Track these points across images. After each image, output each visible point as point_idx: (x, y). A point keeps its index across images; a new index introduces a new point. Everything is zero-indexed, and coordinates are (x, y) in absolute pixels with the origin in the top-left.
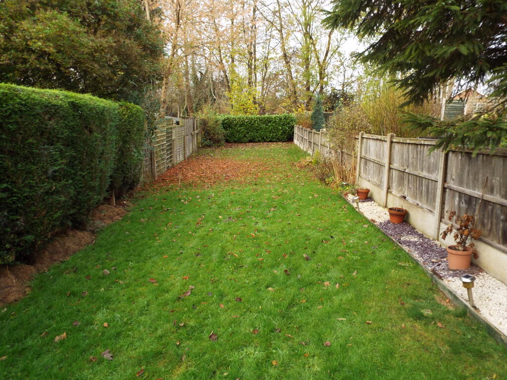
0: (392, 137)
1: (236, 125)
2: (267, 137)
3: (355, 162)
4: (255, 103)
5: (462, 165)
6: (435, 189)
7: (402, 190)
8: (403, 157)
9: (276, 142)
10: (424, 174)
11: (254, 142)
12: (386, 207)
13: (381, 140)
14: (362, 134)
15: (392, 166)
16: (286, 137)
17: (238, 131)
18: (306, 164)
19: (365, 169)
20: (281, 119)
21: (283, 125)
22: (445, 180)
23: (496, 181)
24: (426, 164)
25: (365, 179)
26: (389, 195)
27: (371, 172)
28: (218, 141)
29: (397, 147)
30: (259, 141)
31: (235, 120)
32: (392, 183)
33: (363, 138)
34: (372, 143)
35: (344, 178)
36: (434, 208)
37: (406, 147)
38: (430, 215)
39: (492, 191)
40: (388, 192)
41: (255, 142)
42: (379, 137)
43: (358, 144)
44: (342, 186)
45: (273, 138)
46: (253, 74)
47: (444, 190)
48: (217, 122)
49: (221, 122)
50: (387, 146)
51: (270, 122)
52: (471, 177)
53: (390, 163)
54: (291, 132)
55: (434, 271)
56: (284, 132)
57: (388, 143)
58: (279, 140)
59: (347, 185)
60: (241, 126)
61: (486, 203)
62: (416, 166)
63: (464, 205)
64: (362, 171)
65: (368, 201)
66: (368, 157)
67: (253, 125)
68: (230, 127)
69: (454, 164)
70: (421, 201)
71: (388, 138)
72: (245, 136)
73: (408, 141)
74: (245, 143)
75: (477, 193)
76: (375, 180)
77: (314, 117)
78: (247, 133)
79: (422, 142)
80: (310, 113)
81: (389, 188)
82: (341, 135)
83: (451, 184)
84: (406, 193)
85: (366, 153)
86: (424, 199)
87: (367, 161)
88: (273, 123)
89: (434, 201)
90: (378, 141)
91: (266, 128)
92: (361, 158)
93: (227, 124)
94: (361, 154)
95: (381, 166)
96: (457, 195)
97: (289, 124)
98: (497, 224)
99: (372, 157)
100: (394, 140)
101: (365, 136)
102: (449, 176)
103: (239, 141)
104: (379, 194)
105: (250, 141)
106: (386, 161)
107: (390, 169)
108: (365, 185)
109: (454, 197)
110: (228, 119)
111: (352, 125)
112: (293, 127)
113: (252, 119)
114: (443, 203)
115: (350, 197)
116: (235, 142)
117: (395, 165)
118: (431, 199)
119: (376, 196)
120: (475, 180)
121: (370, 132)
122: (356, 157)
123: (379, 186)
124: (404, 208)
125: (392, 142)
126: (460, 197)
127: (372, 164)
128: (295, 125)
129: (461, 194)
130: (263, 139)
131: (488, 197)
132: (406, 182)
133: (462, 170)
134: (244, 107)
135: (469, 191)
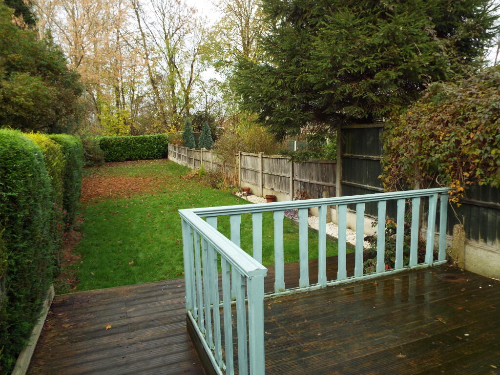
0: (262, 154)
1: (113, 145)
2: (143, 156)
3: (238, 172)
4: (125, 123)
5: (300, 168)
6: (289, 182)
7: (271, 185)
8: (270, 166)
9: (152, 159)
10: (283, 174)
11: (130, 160)
12: (262, 197)
13: (255, 156)
14: (241, 152)
15: (264, 172)
16: (161, 154)
17: (115, 151)
18: (192, 176)
19: (245, 176)
20: (156, 139)
21: (158, 144)
22: (293, 176)
23: (314, 174)
24: (283, 169)
25: (246, 182)
26: (264, 189)
27: (250, 176)
28: (99, 161)
29: (266, 160)
30: (136, 159)
31: (112, 141)
32: (265, 182)
33: (241, 155)
34: (248, 159)
35: (230, 183)
36: (289, 191)
37: (271, 160)
38: (288, 196)
39: (313, 179)
40: (262, 188)
41: (132, 160)
42: (254, 155)
43: (238, 159)
44: (230, 188)
45: (149, 156)
46: (121, 97)
47: (293, 181)
48: (95, 143)
49: (98, 143)
50: (259, 160)
51: (145, 141)
52: (304, 173)
53: (262, 170)
54: (166, 151)
55: (293, 218)
56: (159, 150)
57: (260, 158)
58: (155, 157)
59: (234, 187)
60: (118, 146)
61: (311, 184)
62: (278, 171)
63: (302, 187)
64: (243, 177)
65: (250, 195)
66: (246, 167)
67: (129, 144)
68: (106, 147)
69: (297, 167)
70: (282, 189)
71: (260, 155)
72: (122, 155)
73: (272, 157)
74: (122, 161)
75: (307, 180)
76: (253, 181)
77: (185, 136)
78: (124, 152)
79: (280, 157)
80: (181, 132)
81: (263, 185)
82: (226, 153)
83: (296, 178)
84: (273, 187)
85: (245, 165)
86: (284, 188)
87: (245, 170)
88: (149, 142)
89: (289, 188)
90: (253, 157)
91: (142, 148)
92: (241, 168)
93: (104, 145)
94: (241, 165)
95: (256, 172)
96: (299, 182)
97: (163, 143)
98: (316, 193)
99: (250, 167)
100: (264, 156)
101: (243, 153)
102: (295, 174)
103: (117, 160)
104: (257, 190)
105: (127, 160)
106: (260, 169)
107: (263, 173)
108: (246, 185)
109: (298, 184)
110: (104, 139)
111: (232, 146)
112: (167, 146)
113: (128, 140)
114: (293, 188)
115: (238, 194)
116: (113, 161)
117: (266, 171)
118: (287, 187)
119: (255, 191)
120: (306, 174)
121: (245, 151)
122: (237, 168)
123: (256, 185)
124: (274, 195)
125: (262, 158)
126: (301, 184)
127: (250, 172)
128: (169, 144)
129: (301, 182)
130: (140, 157)
131: (311, 181)
132: (273, 181)
133: (300, 170)
134: (116, 127)
135: (304, 180)
